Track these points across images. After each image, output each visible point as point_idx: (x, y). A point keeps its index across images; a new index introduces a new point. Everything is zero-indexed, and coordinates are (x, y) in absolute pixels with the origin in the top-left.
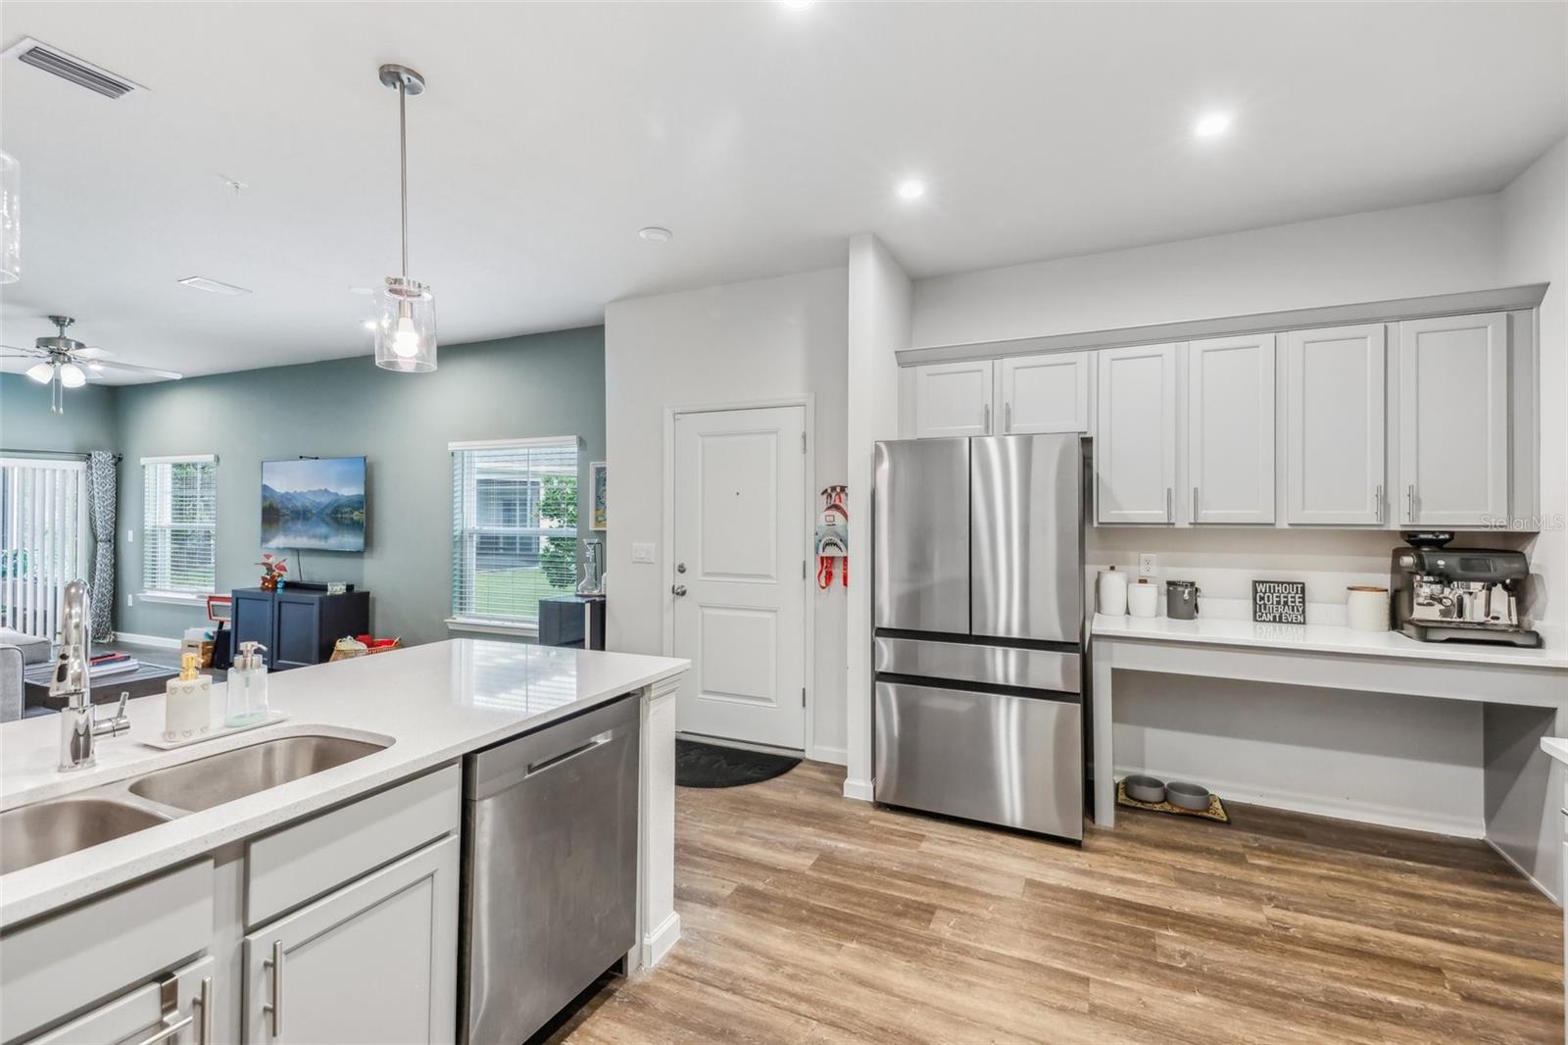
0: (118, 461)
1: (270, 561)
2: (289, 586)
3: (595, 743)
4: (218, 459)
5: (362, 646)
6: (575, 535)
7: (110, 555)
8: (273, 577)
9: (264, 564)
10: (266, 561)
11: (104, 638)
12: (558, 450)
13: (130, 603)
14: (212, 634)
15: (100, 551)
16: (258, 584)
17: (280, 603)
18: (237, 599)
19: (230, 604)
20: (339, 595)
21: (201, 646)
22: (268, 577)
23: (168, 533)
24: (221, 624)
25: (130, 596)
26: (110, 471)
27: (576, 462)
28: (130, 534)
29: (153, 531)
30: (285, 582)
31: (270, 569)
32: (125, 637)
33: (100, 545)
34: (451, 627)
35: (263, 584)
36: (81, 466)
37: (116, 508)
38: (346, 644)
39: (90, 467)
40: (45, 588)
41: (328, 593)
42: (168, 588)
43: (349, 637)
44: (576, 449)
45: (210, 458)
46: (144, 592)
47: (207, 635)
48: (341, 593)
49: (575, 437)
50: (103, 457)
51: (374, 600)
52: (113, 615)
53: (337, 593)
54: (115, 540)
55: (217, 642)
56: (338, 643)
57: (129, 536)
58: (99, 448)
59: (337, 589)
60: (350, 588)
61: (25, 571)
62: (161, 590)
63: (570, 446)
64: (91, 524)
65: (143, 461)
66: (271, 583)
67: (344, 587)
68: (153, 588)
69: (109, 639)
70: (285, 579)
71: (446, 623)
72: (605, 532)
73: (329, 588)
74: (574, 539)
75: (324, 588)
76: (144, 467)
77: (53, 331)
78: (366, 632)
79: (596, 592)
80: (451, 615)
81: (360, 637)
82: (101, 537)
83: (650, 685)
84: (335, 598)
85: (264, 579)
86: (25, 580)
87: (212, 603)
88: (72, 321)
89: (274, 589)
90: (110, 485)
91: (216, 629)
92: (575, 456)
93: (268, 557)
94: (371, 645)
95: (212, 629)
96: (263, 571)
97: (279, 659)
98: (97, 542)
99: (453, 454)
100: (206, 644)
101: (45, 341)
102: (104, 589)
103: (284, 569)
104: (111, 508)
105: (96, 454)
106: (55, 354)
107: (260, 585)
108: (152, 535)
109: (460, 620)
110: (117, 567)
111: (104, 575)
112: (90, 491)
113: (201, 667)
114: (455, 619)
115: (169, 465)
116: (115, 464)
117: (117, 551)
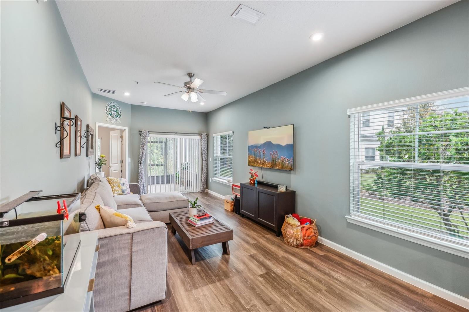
0: (208, 135)
1: (252, 172)
2: (260, 183)
4: (233, 132)
5: (298, 222)
7: (206, 166)
8: (253, 179)
9: (250, 173)
10: (251, 172)
11: (205, 191)
13: (210, 181)
14: (233, 199)
15: (204, 164)
16: (248, 181)
18: (242, 187)
19: (240, 189)
21: (230, 203)
22: (252, 179)
23: (219, 158)
24: (236, 195)
25: (210, 179)
26: (206, 139)
28: (210, 158)
29: (216, 158)
31: (252, 175)
32: (210, 192)
34: (350, 221)
35: (250, 181)
36: (199, 137)
37: (207, 151)
38: (291, 220)
39: (201, 138)
40: (192, 174)
42: (220, 177)
43: (291, 215)
45: (231, 133)
46: (214, 178)
48: (283, 191)
50: (204, 135)
52: (206, 185)
54: (207, 161)
55: (235, 202)
56: (286, 217)
58: (203, 132)
59: (282, 189)
60: (287, 189)
61: (188, 169)
62: (218, 178)
64: (202, 155)
65: (214, 135)
66: (253, 182)
68: (216, 177)
70: (258, 180)
71: (346, 217)
73: (279, 188)
75: (277, 188)
76: (214, 137)
78: (295, 213)
81: (294, 215)
82: (204, 160)
84: (281, 194)
85: (250, 179)
86: (188, 171)
87: (233, 187)
88: (194, 75)
89: (254, 184)
90: (206, 142)
91: (235, 197)
93: (251, 170)
95: (233, 197)
96: (250, 176)
97: (259, 217)
98: (203, 161)
99: (350, 116)
100: (232, 202)
101: (186, 83)
102: (204, 176)
103: (257, 176)
104: (206, 151)
105: (202, 134)
106: (189, 88)
107: (249, 182)
108: (215, 159)
109: (353, 217)
110: (207, 169)
111: (204, 171)
112: (201, 145)
113: (230, 211)
114: (351, 216)
115: (220, 136)
116: (207, 137)
117: (207, 164)
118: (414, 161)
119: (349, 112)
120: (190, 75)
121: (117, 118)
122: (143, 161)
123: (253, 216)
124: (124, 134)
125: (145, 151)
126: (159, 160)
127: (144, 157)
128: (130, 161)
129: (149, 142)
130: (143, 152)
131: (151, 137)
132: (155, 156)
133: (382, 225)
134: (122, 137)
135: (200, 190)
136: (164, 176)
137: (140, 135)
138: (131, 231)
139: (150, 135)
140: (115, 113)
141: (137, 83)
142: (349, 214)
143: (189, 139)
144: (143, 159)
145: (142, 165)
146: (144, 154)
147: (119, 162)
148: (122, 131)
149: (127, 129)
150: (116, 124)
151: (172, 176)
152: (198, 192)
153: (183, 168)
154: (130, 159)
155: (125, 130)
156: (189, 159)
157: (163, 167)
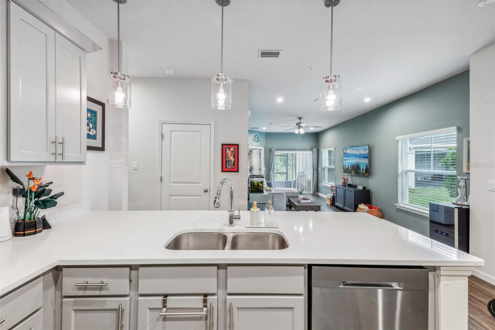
0: (318, 151)
1: (345, 177)
2: (349, 185)
3: (391, 286)
4: (335, 149)
5: (366, 208)
6: (455, 174)
8: (345, 182)
9: (343, 178)
12: (446, 134)
13: (320, 186)
15: (315, 173)
17: (345, 190)
18: (336, 187)
19: (335, 189)
20: (360, 190)
23: (327, 169)
25: (320, 184)
26: (316, 153)
27: (456, 139)
28: (320, 168)
30: (348, 184)
31: (344, 180)
32: (320, 194)
33: (315, 171)
34: (397, 207)
36: (311, 152)
38: (362, 206)
39: (313, 153)
40: (305, 180)
41: (357, 189)
42: (327, 183)
43: (363, 204)
44: (456, 133)
45: (333, 149)
46: (322, 183)
47: (331, 196)
48: (361, 189)
49: (455, 127)
50: (315, 150)
51: (372, 193)
52: (317, 189)
53: (360, 189)
54: (317, 170)
55: (333, 198)
56: (359, 205)
57: (320, 169)
58: (314, 148)
59: (360, 188)
60: (364, 188)
62: (325, 183)
63: (453, 131)
64: (313, 166)
65: (322, 150)
66: (345, 184)
67: (362, 187)
68: (324, 183)
69: (316, 194)
70: (348, 183)
71: (396, 205)
72: (469, 173)
73: (358, 187)
74: (455, 176)
75: (356, 187)
76: (322, 152)
77: (298, 121)
78: (369, 203)
79: (466, 203)
80: (398, 202)
81: (367, 204)
82: (315, 169)
83: (439, 267)
84: (359, 190)
85: (343, 182)
87: (332, 188)
88: (302, 118)
89: (345, 186)
90: (316, 156)
91: (333, 195)
92: (456, 136)
93: (344, 176)
94: (370, 208)
95: (332, 195)
96: (343, 180)
97: (345, 207)
99: (398, 141)
100: (331, 199)
101: (297, 124)
102: (315, 182)
103: (348, 180)
104: (317, 162)
105: (313, 149)
106: (299, 126)
107: (342, 184)
108: (323, 169)
109: (401, 205)
110: (318, 176)
111: (315, 178)
112: (313, 158)
113: (329, 204)
114: (399, 204)
115: (327, 151)
116: (317, 152)
117: (318, 173)
118: (430, 169)
119: (397, 138)
120: (300, 118)
121: (258, 142)
122: (272, 170)
123: (342, 206)
124: (261, 152)
125: (273, 163)
126: (282, 170)
127: (272, 166)
128: (264, 169)
129: (276, 156)
130: (272, 163)
131: (277, 153)
132: (279, 167)
133: (412, 208)
134: (260, 154)
135: (312, 192)
136: (286, 182)
137: (271, 152)
138: (273, 193)
139: (277, 152)
140: (257, 139)
141: (271, 124)
142: (397, 202)
143: (305, 154)
144: (272, 168)
145: (272, 171)
146: (273, 164)
147: (259, 169)
148: (260, 150)
149: (263, 148)
150: (258, 146)
151: (291, 182)
152: (310, 194)
153: (301, 176)
154: (264, 168)
155: (262, 149)
156: (305, 169)
157: (285, 175)
